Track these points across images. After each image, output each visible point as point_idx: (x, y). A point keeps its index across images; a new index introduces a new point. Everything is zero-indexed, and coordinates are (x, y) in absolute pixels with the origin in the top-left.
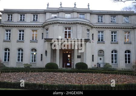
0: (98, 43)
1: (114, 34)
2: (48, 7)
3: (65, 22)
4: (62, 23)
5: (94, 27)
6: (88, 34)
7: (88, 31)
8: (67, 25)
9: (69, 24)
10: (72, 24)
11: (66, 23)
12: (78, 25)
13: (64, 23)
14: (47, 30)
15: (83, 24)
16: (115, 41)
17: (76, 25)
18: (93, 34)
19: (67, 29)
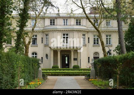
0: (93, 46)
1: (109, 37)
3: (63, 30)
4: (60, 31)
5: (90, 31)
6: (84, 38)
7: (84, 36)
8: (65, 32)
9: (67, 31)
10: (69, 31)
11: (64, 31)
12: (74, 32)
14: (47, 35)
15: (79, 31)
16: (109, 43)
17: (73, 32)
18: (89, 38)
19: (65, 35)
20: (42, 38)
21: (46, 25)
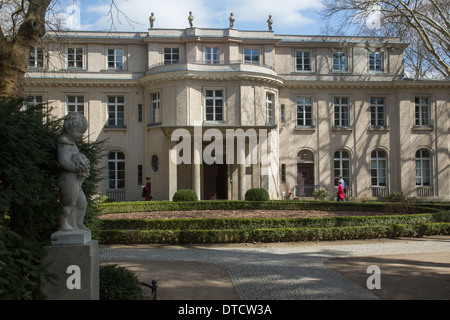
1: (342, 102)
2: (152, 26)
3: (207, 77)
5: (287, 86)
6: (270, 105)
7: (270, 99)
8: (212, 83)
9: (218, 80)
11: (211, 80)
12: (243, 82)
14: (154, 95)
16: (343, 123)
17: (237, 83)
18: (282, 106)
20: (140, 107)
21: (151, 65)
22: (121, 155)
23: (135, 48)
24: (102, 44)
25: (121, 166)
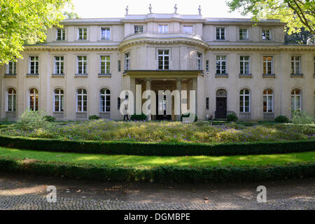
0: (216, 77)
1: (245, 60)
2: (127, 13)
3: (159, 41)
4: (153, 43)
5: (210, 49)
6: (199, 60)
7: (199, 57)
8: (163, 46)
11: (161, 43)
12: (181, 45)
13: (157, 43)
14: (127, 55)
15: (190, 44)
16: (246, 72)
17: (178, 45)
18: (207, 62)
19: (162, 54)
20: (119, 61)
21: (126, 35)
22: (108, 92)
23: (117, 27)
24: (98, 25)
25: (108, 98)
